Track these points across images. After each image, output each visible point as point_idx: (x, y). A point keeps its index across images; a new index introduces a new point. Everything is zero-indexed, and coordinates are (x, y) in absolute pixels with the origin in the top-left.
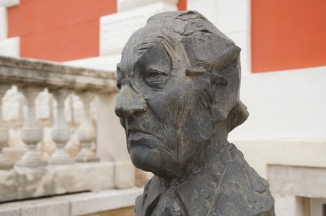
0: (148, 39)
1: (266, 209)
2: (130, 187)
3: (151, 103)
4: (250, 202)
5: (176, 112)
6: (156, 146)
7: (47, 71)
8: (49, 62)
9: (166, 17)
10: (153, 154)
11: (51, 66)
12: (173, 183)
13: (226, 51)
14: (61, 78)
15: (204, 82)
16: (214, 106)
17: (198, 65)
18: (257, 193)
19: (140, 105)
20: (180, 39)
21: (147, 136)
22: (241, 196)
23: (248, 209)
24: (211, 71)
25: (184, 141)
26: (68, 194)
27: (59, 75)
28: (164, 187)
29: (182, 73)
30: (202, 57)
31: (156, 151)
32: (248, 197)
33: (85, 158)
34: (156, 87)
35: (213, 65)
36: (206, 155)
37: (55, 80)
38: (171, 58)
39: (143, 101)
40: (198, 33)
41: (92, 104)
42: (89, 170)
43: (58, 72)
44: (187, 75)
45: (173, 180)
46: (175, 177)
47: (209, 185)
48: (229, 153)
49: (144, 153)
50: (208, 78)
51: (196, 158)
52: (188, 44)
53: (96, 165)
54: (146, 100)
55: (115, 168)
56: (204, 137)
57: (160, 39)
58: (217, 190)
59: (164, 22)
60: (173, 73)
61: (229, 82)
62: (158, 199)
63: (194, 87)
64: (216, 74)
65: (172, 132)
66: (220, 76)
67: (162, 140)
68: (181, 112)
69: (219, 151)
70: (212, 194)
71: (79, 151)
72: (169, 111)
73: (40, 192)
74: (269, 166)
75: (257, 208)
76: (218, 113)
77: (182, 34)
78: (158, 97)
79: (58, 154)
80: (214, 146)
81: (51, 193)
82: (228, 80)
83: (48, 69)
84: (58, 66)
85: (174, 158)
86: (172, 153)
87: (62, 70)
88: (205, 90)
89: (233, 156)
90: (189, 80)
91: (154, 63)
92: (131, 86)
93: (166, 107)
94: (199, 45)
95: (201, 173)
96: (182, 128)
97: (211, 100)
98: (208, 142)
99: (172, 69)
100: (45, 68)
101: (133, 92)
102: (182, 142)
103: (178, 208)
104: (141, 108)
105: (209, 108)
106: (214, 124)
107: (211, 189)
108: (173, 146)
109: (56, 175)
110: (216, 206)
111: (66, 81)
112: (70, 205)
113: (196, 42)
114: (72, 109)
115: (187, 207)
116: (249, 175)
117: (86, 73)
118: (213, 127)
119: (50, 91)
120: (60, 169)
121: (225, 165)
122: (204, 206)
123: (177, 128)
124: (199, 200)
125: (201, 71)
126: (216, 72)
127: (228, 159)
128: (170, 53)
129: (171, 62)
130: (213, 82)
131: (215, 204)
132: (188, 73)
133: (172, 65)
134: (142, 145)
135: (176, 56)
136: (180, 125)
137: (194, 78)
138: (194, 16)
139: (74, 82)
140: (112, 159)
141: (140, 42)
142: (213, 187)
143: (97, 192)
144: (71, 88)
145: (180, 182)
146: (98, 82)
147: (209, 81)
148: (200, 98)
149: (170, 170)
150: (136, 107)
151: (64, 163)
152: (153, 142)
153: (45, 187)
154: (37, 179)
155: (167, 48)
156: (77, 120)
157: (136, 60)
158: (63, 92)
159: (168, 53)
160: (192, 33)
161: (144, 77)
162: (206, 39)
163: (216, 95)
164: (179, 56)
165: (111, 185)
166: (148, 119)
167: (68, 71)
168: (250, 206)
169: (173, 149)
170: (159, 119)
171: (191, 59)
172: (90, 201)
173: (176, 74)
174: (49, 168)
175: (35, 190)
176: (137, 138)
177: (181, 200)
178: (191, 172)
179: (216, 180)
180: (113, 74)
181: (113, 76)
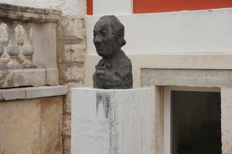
1: (129, 65)
2: (56, 85)
3: (104, 40)
7: (7, 10)
13: (121, 28)
14: (15, 14)
17: (115, 31)
22: (124, 62)
23: (125, 65)
24: (117, 33)
25: (111, 49)
26: (20, 87)
27: (13, 12)
29: (111, 33)
30: (116, 29)
31: (105, 51)
33: (28, 66)
34: (105, 36)
35: (118, 31)
37: (12, 15)
41: (31, 30)
42: (32, 73)
43: (14, 10)
51: (113, 53)
52: (112, 26)
53: (35, 70)
55: (46, 72)
56: (116, 48)
57: (105, 24)
58: (118, 61)
62: (104, 63)
65: (108, 47)
69: (119, 52)
73: (6, 85)
74: (141, 69)
76: (119, 42)
77: (110, 23)
79: (12, 62)
80: (118, 50)
81: (12, 86)
82: (121, 34)
85: (109, 53)
88: (116, 37)
91: (104, 30)
94: (115, 26)
97: (117, 39)
100: (7, 8)
101: (99, 37)
104: (101, 41)
105: (117, 41)
109: (14, 75)
112: (26, 92)
115: (112, 65)
118: (118, 46)
120: (15, 71)
124: (114, 63)
127: (121, 54)
133: (108, 31)
136: (110, 45)
137: (114, 34)
139: (22, 16)
140: (44, 67)
143: (37, 87)
144: (20, 20)
145: (110, 59)
146: (36, 16)
147: (117, 35)
149: (107, 56)
151: (17, 68)
152: (104, 49)
154: (4, 77)
158: (15, 22)
160: (113, 23)
161: (102, 34)
163: (119, 38)
164: (110, 29)
165: (45, 83)
167: (19, 10)
169: (109, 51)
170: (105, 44)
173: (109, 33)
174: (9, 70)
175: (3, 83)
176: (100, 48)
178: (112, 57)
179: (118, 59)
180: (45, 10)
181: (45, 12)
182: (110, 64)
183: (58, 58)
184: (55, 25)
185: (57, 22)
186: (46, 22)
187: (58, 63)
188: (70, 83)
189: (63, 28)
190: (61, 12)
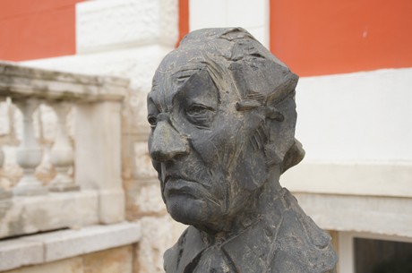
0: (188, 65)
1: (329, 267)
2: (118, 222)
3: (196, 143)
4: (310, 259)
5: (226, 155)
6: (201, 196)
7: (10, 76)
8: (13, 63)
9: (207, 35)
10: (198, 206)
11: (16, 68)
12: (218, 238)
13: (282, 80)
14: (29, 84)
15: (258, 118)
16: (268, 147)
17: (251, 97)
18: (317, 248)
19: (182, 146)
20: (228, 65)
21: (190, 184)
22: (300, 253)
23: (309, 268)
24: (265, 105)
25: (235, 189)
26: (40, 232)
27: (26, 80)
28: (206, 243)
29: (231, 108)
30: (256, 88)
31: (201, 201)
32: (309, 253)
33: (61, 187)
34: (200, 124)
35: (268, 98)
36: (258, 205)
37: (21, 87)
38: (218, 89)
39: (185, 141)
40: (248, 58)
41: (69, 117)
42: (67, 202)
43: (25, 77)
44: (238, 110)
45: (219, 235)
46: (222, 231)
47: (262, 240)
48: (283, 200)
49: (188, 205)
50: (263, 113)
51: (247, 208)
52: (238, 72)
53: (76, 195)
54: (188, 139)
55: (99, 198)
56: (257, 183)
57: (204, 65)
58: (272, 246)
59: (206, 42)
60: (221, 108)
61: (285, 117)
62: (199, 257)
63: (247, 125)
64: (272, 108)
65: (221, 178)
66: (276, 110)
67: (209, 189)
68: (231, 156)
69: (272, 198)
70: (267, 250)
71: (53, 177)
72: (217, 153)
73: (3, 231)
75: (319, 266)
76: (273, 154)
77: (230, 59)
78: (204, 136)
79: (26, 182)
80: (267, 193)
81: (18, 233)
82: (284, 114)
83: (12, 73)
84: (25, 69)
85: (223, 209)
86: (221, 204)
87: (30, 74)
88: (260, 128)
89: (288, 204)
90: (240, 116)
91: (198, 95)
92: (170, 122)
93: (214, 148)
94: (251, 72)
95: (253, 226)
96: (233, 173)
97: (265, 139)
98: (261, 189)
99: (219, 102)
100: (8, 72)
101: (173, 130)
102: (232, 190)
103: (226, 269)
104: (184, 150)
105: (263, 149)
106: (268, 168)
107: (265, 245)
108: (222, 195)
109: (24, 209)
110: (272, 264)
111: (36, 88)
112: (45, 248)
113: (247, 70)
114: (41, 123)
115: (238, 267)
116: (307, 227)
117: (61, 78)
118: (267, 171)
119: (14, 100)
120: (29, 201)
121: (280, 215)
122: (258, 265)
123: (226, 173)
124: (251, 258)
125: (254, 105)
126: (271, 105)
127: (283, 207)
128: (217, 83)
129: (219, 94)
130: (268, 118)
131: (271, 264)
132: (239, 108)
133: (219, 97)
134: (184, 194)
135: (224, 86)
136: (230, 170)
137: (246, 114)
138: (240, 35)
139: (45, 90)
140: (96, 187)
141: (179, 68)
142: (267, 242)
143: (77, 230)
144: (42, 97)
145: (227, 237)
146: (77, 90)
147: (264, 117)
148: (253, 137)
149: (217, 223)
150: (178, 149)
151: (34, 193)
152: (198, 191)
153: (11, 225)
155: (213, 77)
156: (48, 137)
157: (175, 91)
158: (32, 102)
159: (214, 83)
160: (241, 58)
161: (185, 111)
162: (259, 65)
163: (271, 132)
164: (227, 85)
165: (96, 219)
166: (192, 163)
167: (38, 76)
168: (311, 264)
169: (222, 199)
170: (205, 164)
171: (242, 90)
172: (70, 242)
173: (224, 109)
174: (15, 200)
176: (178, 185)
177: (229, 259)
178: (241, 224)
179: (271, 234)
180: (96, 79)
181: (96, 81)
182: (231, 264)
183: (123, 169)
184: (118, 106)
185: (120, 100)
186: (100, 100)
187: (123, 178)
188: (145, 219)
189: (132, 112)
190: (128, 82)
